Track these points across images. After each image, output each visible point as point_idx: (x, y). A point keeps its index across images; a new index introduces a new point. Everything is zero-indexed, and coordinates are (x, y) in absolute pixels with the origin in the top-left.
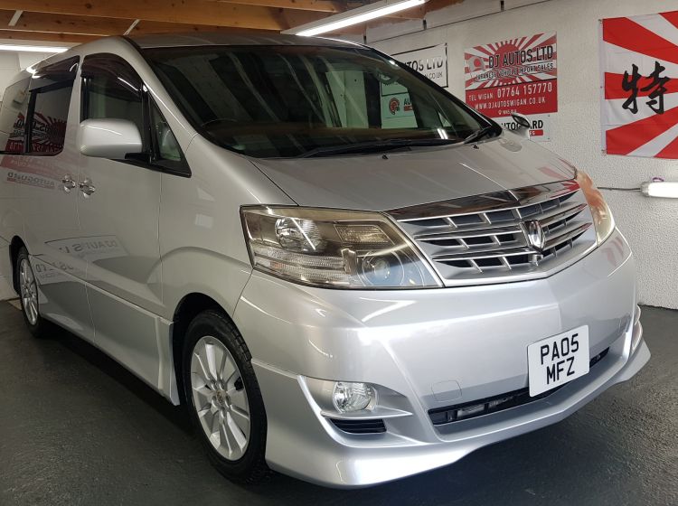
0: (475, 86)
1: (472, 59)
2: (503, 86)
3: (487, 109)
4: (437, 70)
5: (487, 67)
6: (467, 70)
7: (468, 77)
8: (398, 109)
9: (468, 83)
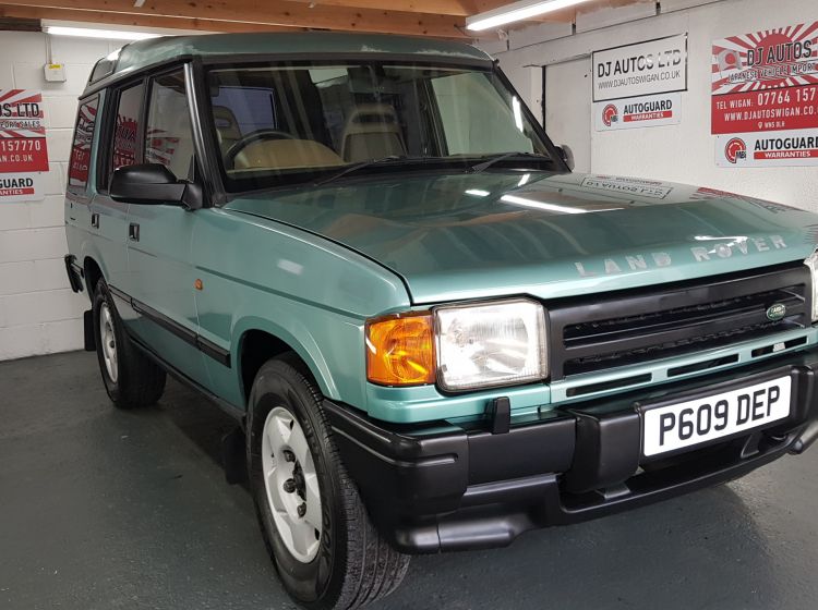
0: (725, 89)
1: (723, 55)
2: (766, 90)
3: (742, 121)
4: (673, 68)
5: (744, 64)
6: (715, 69)
7: (717, 77)
8: (615, 119)
9: (716, 85)
